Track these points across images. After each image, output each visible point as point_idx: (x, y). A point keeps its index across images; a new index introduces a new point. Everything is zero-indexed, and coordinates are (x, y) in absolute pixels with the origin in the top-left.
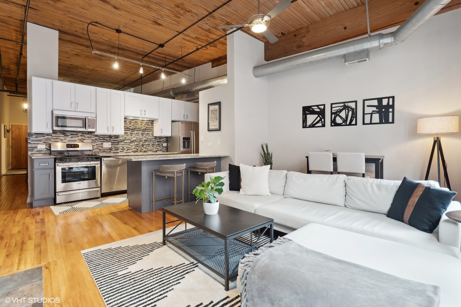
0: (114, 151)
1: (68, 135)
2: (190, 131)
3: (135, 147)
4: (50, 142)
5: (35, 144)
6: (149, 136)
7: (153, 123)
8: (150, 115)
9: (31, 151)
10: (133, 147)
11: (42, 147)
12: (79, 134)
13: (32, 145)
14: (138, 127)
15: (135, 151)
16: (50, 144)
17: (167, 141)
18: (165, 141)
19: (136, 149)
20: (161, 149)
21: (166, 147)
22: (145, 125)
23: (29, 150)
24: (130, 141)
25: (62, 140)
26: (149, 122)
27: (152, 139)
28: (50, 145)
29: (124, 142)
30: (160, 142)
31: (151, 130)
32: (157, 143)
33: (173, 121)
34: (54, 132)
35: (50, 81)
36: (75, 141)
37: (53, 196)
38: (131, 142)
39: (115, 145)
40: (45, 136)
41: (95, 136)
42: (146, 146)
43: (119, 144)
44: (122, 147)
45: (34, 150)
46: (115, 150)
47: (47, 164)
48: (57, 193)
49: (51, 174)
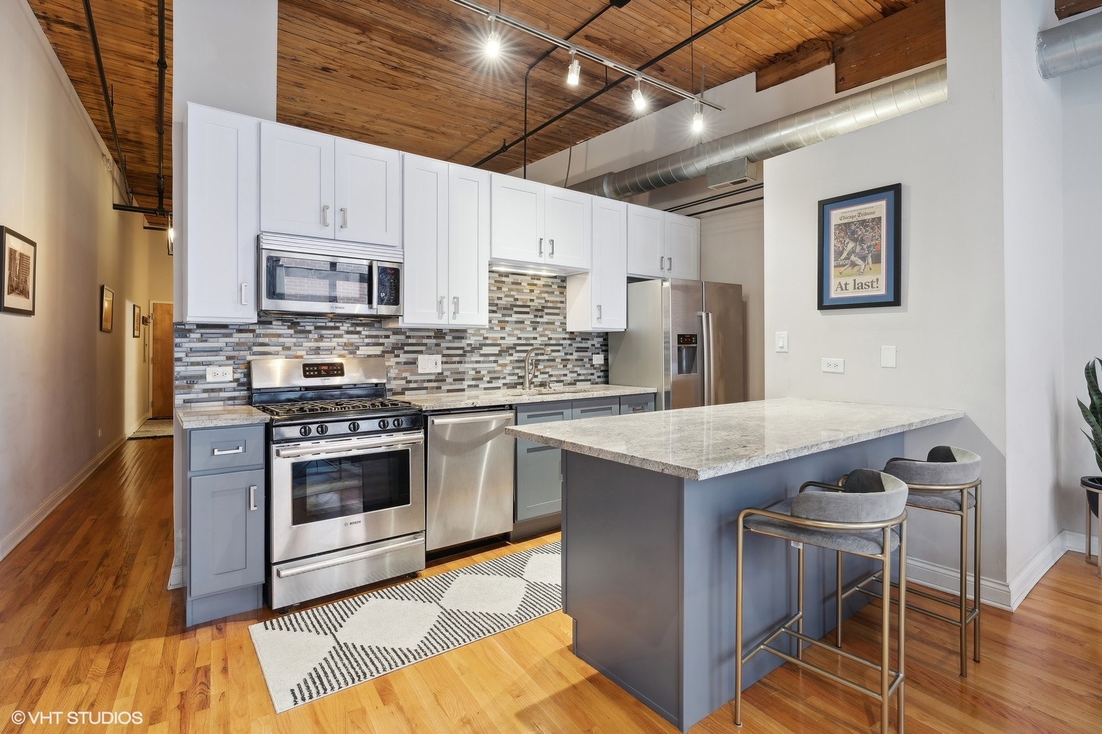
0: (451, 384)
1: (308, 328)
2: (699, 313)
3: (514, 368)
4: (249, 358)
5: (198, 364)
6: (554, 331)
7: (565, 287)
8: (565, 259)
9: (182, 391)
10: (508, 369)
11: (222, 374)
12: (345, 327)
13: (190, 368)
14: (522, 300)
15: (514, 382)
16: (249, 363)
17: (604, 348)
18: (599, 346)
19: (516, 377)
20: (588, 374)
21: (602, 368)
22: (542, 292)
23: (177, 387)
24: (499, 348)
25: (289, 348)
26: (553, 283)
27: (561, 342)
28: (249, 366)
29: (482, 352)
30: (585, 350)
31: (559, 309)
32: (576, 355)
33: (631, 280)
34: (265, 318)
35: (251, 122)
36: (330, 350)
37: (261, 579)
38: (499, 354)
39: (454, 363)
40: (230, 335)
41: (394, 333)
42: (545, 367)
43: (467, 359)
44: (474, 369)
45: (196, 386)
46: (454, 380)
47: (241, 450)
48: (275, 568)
49: (252, 489)
